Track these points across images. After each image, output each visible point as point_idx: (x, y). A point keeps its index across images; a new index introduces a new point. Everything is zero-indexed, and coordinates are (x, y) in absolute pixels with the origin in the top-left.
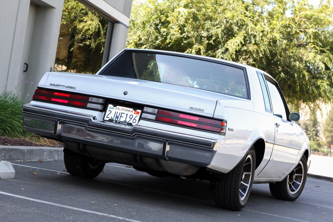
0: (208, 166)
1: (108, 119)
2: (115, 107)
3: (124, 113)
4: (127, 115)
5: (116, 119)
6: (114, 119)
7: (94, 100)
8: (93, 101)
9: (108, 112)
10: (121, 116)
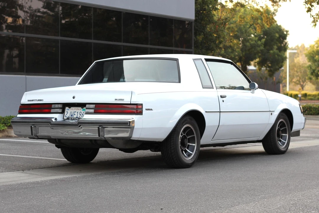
0: (131, 139)
1: (66, 118)
2: (70, 109)
3: (76, 112)
4: (78, 112)
6: (70, 117)
8: (56, 107)
9: (66, 113)
10: (74, 114)
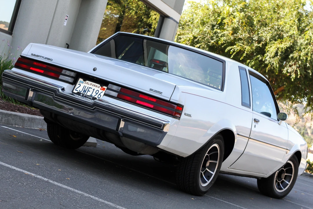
0: (158, 146)
1: (76, 92)
2: (85, 82)
3: (92, 88)
4: (94, 90)
5: (84, 93)
6: (82, 92)
7: (68, 73)
8: (66, 74)
9: (77, 86)
10: (88, 91)
